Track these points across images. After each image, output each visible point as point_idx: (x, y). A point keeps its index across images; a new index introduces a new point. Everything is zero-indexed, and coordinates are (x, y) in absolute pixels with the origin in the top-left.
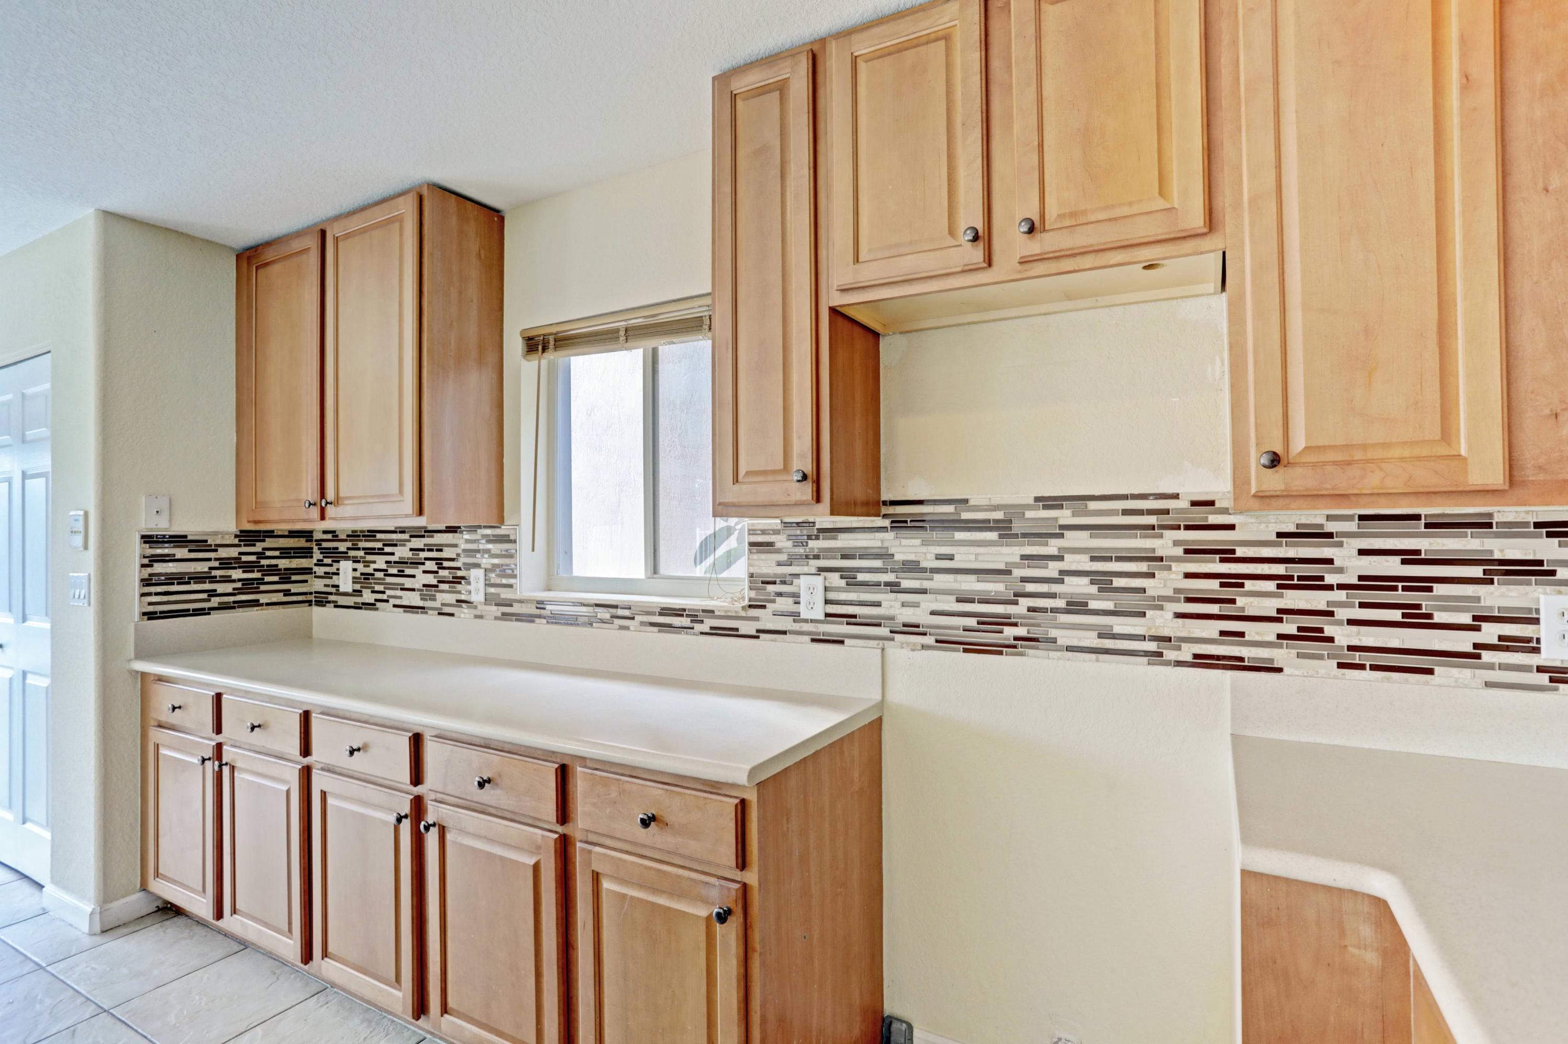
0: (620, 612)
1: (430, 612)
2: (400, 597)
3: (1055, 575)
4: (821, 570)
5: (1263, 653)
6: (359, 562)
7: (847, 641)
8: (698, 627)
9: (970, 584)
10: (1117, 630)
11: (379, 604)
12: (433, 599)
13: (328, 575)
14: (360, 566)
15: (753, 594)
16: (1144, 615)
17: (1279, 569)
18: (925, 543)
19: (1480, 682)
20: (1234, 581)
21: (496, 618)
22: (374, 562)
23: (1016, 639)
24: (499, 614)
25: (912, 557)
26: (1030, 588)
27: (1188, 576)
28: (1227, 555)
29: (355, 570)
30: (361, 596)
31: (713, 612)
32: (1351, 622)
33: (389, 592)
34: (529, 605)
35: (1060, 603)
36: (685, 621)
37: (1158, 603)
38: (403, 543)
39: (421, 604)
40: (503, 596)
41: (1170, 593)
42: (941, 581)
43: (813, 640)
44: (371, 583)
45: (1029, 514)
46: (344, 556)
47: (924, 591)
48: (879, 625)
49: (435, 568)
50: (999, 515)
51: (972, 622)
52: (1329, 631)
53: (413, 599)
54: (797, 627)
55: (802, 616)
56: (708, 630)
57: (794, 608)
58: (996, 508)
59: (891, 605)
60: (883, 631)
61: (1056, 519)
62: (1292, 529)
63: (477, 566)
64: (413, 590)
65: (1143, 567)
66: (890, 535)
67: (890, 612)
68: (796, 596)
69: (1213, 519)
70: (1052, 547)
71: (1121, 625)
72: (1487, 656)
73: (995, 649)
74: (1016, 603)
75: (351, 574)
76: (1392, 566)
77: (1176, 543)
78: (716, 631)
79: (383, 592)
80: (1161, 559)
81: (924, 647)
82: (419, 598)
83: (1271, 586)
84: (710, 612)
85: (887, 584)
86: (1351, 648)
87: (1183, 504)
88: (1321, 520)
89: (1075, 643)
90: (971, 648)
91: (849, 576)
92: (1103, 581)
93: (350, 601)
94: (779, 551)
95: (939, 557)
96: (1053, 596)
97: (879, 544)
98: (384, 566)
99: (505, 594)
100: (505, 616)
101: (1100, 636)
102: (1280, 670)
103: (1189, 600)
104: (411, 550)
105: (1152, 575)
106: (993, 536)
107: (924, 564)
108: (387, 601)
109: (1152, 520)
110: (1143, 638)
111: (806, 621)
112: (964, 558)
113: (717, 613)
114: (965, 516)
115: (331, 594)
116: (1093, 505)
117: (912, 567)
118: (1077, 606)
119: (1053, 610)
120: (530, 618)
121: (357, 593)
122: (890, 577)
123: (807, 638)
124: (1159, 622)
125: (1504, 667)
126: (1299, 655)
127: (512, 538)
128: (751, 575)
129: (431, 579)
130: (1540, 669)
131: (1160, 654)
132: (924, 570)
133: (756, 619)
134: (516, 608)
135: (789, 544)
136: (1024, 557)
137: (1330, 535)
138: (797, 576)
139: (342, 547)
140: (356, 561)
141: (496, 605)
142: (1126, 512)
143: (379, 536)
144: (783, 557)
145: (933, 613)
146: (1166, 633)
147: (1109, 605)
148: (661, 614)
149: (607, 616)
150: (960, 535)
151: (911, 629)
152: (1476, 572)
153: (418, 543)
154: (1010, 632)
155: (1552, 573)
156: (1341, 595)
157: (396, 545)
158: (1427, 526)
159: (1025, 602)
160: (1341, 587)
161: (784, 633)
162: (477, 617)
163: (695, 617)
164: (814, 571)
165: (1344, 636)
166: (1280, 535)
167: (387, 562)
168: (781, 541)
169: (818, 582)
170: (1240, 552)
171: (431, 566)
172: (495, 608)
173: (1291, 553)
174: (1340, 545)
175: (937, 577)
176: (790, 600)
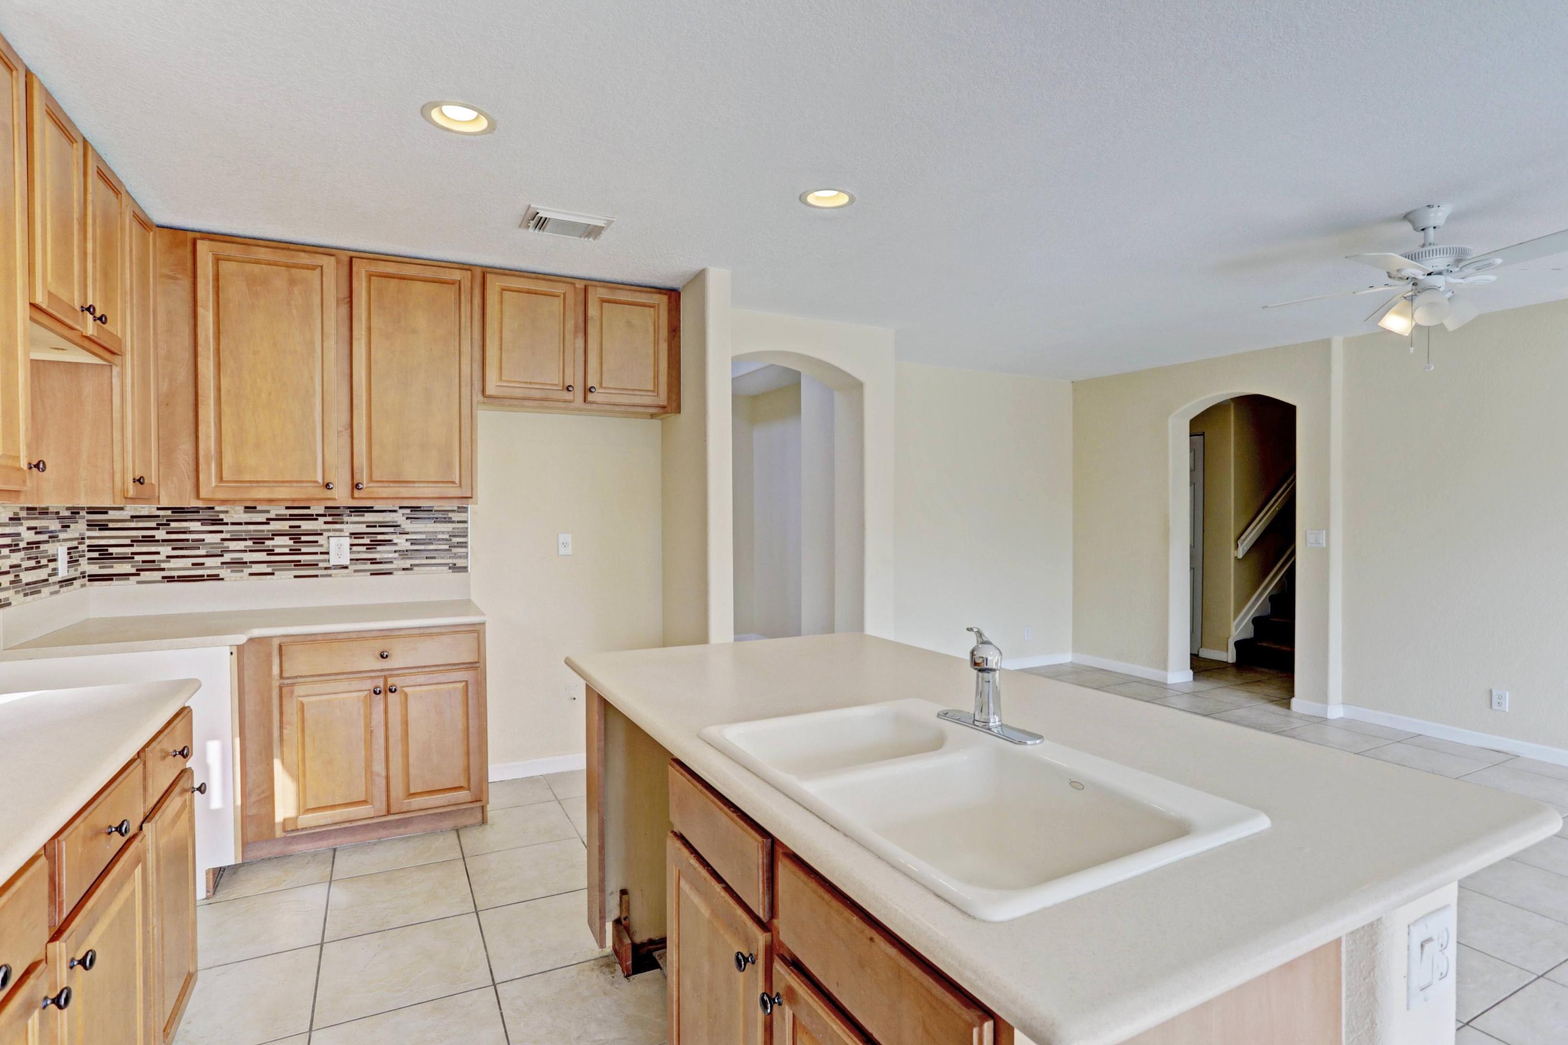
19: (48, 594)
32: (27, 569)
52: (21, 575)
62: (12, 516)
72: (52, 578)
76: (31, 536)
86: (27, 584)
88: (18, 510)
102: (9, 604)
125: (55, 582)
126: (16, 592)
130: (60, 582)
137: (19, 519)
155: (57, 537)
156: (22, 554)
158: (40, 513)
160: (24, 548)
165: (26, 577)
166: (11, 519)
174: (21, 524)
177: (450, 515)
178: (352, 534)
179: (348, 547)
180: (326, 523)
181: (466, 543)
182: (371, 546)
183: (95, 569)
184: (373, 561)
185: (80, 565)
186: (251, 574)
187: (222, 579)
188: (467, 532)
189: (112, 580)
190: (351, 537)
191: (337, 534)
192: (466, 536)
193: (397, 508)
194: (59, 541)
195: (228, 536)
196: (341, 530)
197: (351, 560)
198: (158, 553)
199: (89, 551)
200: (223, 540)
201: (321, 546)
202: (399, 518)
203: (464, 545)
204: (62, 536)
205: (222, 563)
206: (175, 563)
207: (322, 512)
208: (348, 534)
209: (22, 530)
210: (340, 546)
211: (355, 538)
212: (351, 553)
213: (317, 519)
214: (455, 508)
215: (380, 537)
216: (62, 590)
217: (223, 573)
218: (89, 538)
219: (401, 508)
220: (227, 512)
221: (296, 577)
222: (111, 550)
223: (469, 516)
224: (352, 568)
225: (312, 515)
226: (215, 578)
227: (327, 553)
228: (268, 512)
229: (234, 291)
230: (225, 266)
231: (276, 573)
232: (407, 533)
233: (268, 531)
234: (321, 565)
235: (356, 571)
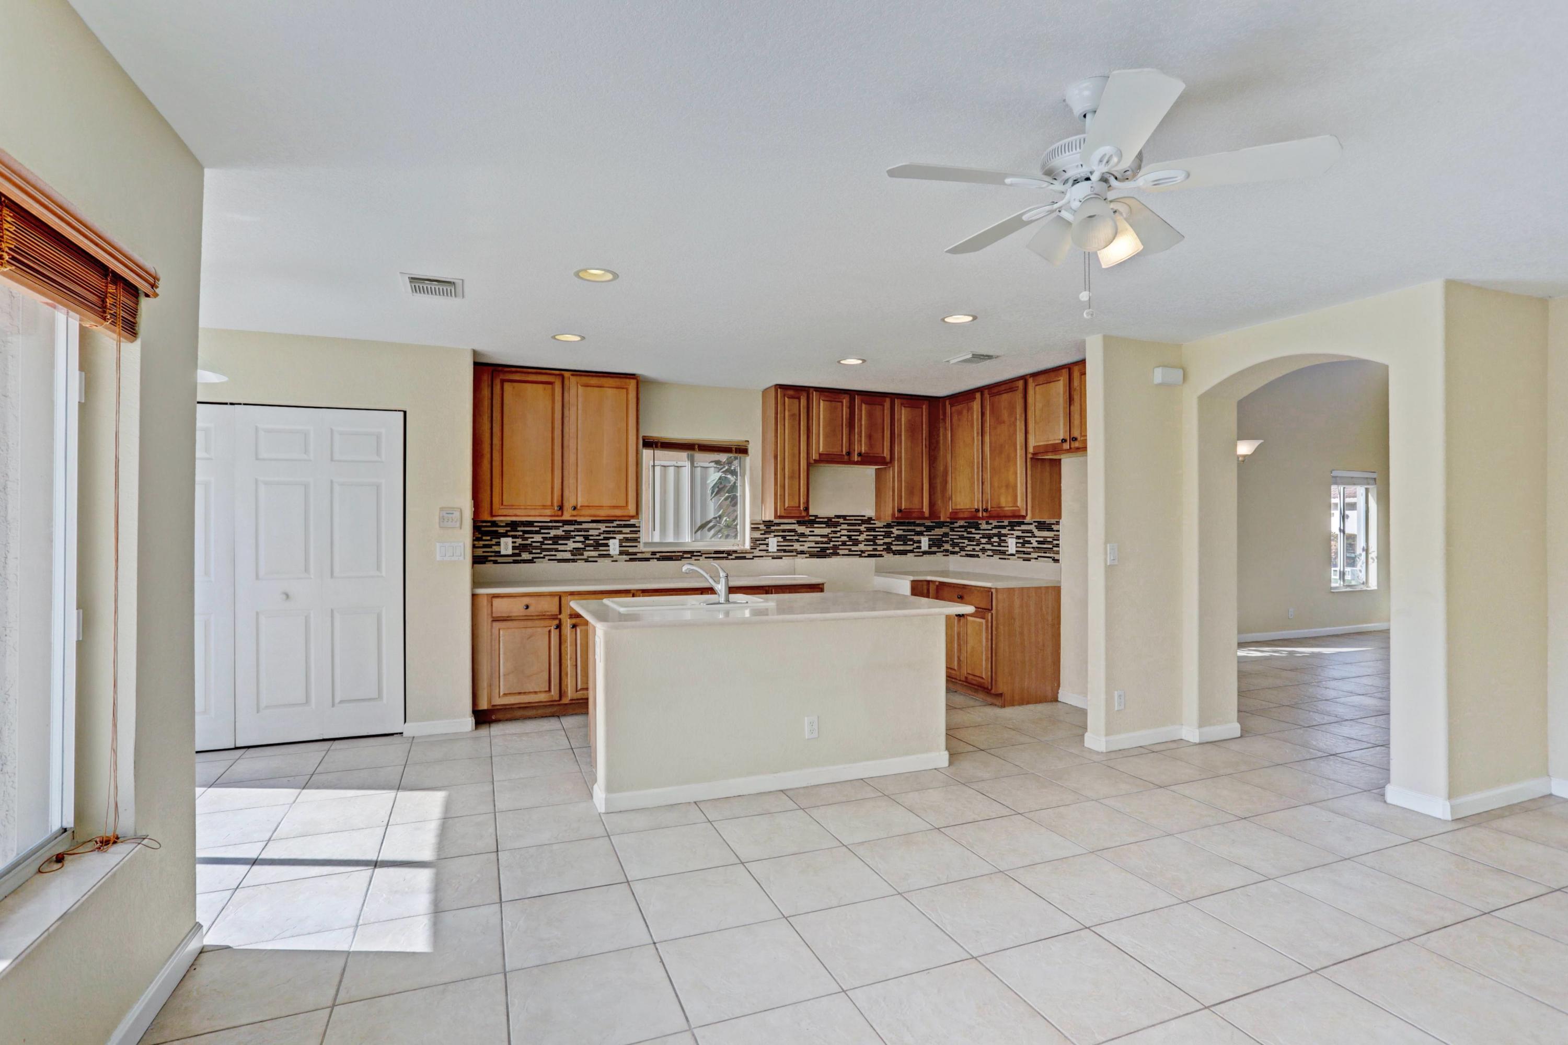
0: (695, 554)
1: (578, 561)
2: (555, 555)
3: (839, 536)
4: (775, 536)
5: (880, 553)
6: (518, 538)
7: (784, 558)
8: (730, 557)
9: (819, 539)
10: (853, 549)
11: (535, 560)
12: (582, 555)
13: (485, 546)
14: (519, 541)
15: (752, 545)
16: (858, 545)
17: (883, 534)
18: (806, 528)
19: (914, 556)
20: (875, 537)
21: (626, 561)
22: (533, 538)
23: (830, 553)
24: (628, 559)
25: (803, 532)
26: (833, 539)
27: (867, 535)
28: (873, 529)
29: (513, 542)
30: (521, 556)
31: (736, 551)
32: (896, 545)
33: (544, 553)
34: (647, 554)
35: (840, 543)
36: (725, 555)
37: (860, 542)
38: (557, 528)
39: (572, 557)
40: (630, 551)
41: (863, 540)
42: (811, 538)
43: (773, 558)
44: (529, 549)
45: (833, 520)
46: (505, 535)
47: (806, 541)
48: (793, 552)
49: (583, 540)
50: (826, 520)
51: (819, 549)
52: (892, 547)
53: (568, 555)
54: (767, 554)
55: (769, 551)
56: (734, 558)
57: (767, 548)
58: (826, 518)
59: (797, 546)
60: (795, 554)
61: (839, 521)
62: (885, 524)
63: (615, 538)
64: (566, 551)
65: (858, 533)
66: (797, 525)
67: (796, 548)
68: (767, 545)
69: (872, 522)
70: (838, 529)
71: (854, 548)
72: (915, 550)
73: (824, 557)
74: (829, 544)
75: (510, 545)
76: (901, 532)
77: (865, 527)
78: (737, 558)
79: (541, 554)
80: (861, 531)
81: (806, 557)
82: (570, 555)
83: (882, 537)
84: (735, 552)
85: (795, 540)
86: (895, 550)
87: (866, 518)
89: (843, 553)
90: (819, 557)
91: (783, 537)
92: (849, 537)
93: (511, 559)
94: (761, 530)
95: (810, 531)
96: (838, 541)
97: (793, 528)
98: (541, 540)
99: (631, 550)
100: (631, 560)
101: (849, 551)
102: (883, 556)
103: (867, 541)
104: (563, 531)
105: (859, 536)
106: (824, 526)
107: (806, 534)
108: (543, 558)
109: (860, 522)
110: (857, 551)
111: (770, 552)
112: (817, 531)
113: (738, 552)
114: (817, 520)
115: (491, 556)
116: (848, 518)
117: (803, 535)
118: (844, 543)
119: (840, 545)
120: (647, 559)
121: (513, 555)
122: (796, 538)
123: (770, 558)
124: (861, 547)
125: (917, 552)
126: (887, 553)
127: (637, 525)
128: (752, 538)
129: (580, 545)
130: (921, 552)
131: (861, 555)
132: (806, 535)
133: (753, 553)
134: (639, 556)
135: (765, 528)
136: (832, 531)
138: (768, 538)
139: (501, 530)
140: (514, 537)
141: (626, 555)
142: (855, 520)
143: (536, 524)
144: (763, 532)
145: (809, 547)
146: (863, 549)
147: (851, 543)
148: (714, 554)
149: (689, 556)
150: (816, 525)
151: (802, 552)
152: (913, 533)
153: (567, 528)
154: (828, 551)
156: (893, 539)
157: (552, 529)
159: (832, 543)
160: (894, 537)
161: (762, 556)
162: (613, 561)
163: (729, 553)
164: (773, 536)
165: (897, 548)
166: (884, 526)
167: (542, 538)
168: (762, 527)
169: (775, 539)
170: (877, 530)
171: (581, 539)
172: (626, 556)
173: (886, 530)
175: (809, 537)
176: (765, 546)
177: (1053, 526)
178: (1017, 536)
179: (1015, 543)
180: (1009, 530)
181: (1059, 544)
182: (1023, 544)
183: (950, 548)
184: (1024, 553)
185: (944, 546)
186: (988, 556)
187: (979, 557)
188: (1059, 538)
189: (954, 554)
190: (1016, 539)
191: (1012, 536)
192: (1058, 540)
193: (1032, 522)
194: (924, 535)
195: (981, 536)
196: (1013, 534)
197: (1016, 551)
198: (964, 543)
199: (948, 541)
200: (980, 538)
201: (1007, 542)
202: (1032, 527)
203: (1057, 546)
204: (925, 533)
205: (980, 549)
206: (969, 548)
207: (1007, 524)
208: (1015, 536)
209: (894, 530)
210: (1012, 543)
211: (1018, 539)
212: (1017, 547)
213: (1006, 528)
214: (1055, 522)
215: (1026, 539)
216: (925, 556)
217: (980, 554)
218: (951, 535)
219: (1034, 522)
220: (981, 524)
221: (1000, 558)
222: (955, 541)
223: (1061, 527)
224: (1017, 555)
225: (1004, 526)
226: (978, 556)
227: (1008, 547)
228: (991, 524)
229: (955, 418)
230: (954, 408)
231: (994, 556)
232: (1036, 537)
233: (992, 534)
234: (1007, 553)
235: (1018, 558)
